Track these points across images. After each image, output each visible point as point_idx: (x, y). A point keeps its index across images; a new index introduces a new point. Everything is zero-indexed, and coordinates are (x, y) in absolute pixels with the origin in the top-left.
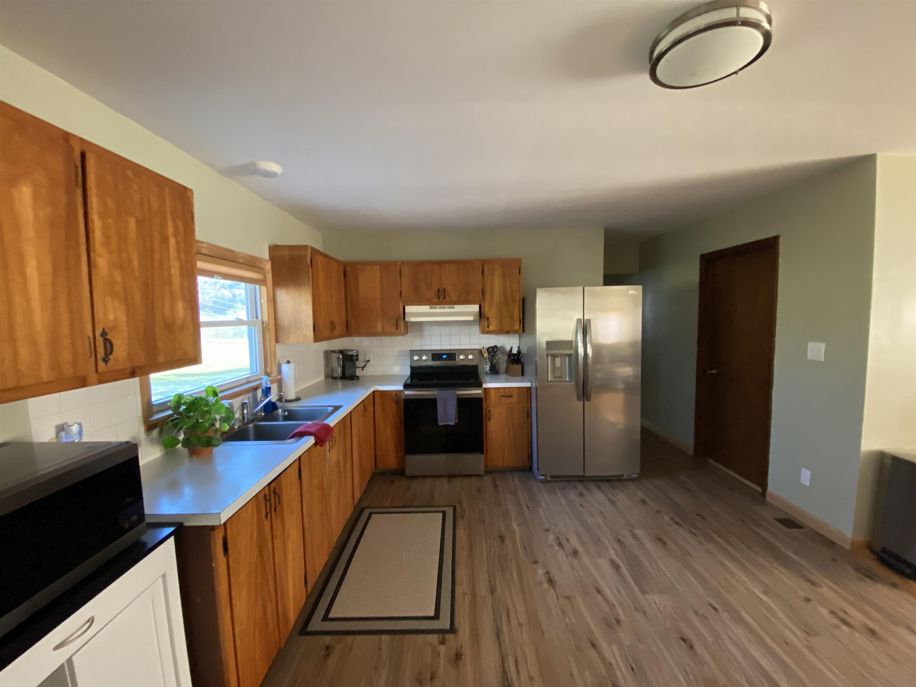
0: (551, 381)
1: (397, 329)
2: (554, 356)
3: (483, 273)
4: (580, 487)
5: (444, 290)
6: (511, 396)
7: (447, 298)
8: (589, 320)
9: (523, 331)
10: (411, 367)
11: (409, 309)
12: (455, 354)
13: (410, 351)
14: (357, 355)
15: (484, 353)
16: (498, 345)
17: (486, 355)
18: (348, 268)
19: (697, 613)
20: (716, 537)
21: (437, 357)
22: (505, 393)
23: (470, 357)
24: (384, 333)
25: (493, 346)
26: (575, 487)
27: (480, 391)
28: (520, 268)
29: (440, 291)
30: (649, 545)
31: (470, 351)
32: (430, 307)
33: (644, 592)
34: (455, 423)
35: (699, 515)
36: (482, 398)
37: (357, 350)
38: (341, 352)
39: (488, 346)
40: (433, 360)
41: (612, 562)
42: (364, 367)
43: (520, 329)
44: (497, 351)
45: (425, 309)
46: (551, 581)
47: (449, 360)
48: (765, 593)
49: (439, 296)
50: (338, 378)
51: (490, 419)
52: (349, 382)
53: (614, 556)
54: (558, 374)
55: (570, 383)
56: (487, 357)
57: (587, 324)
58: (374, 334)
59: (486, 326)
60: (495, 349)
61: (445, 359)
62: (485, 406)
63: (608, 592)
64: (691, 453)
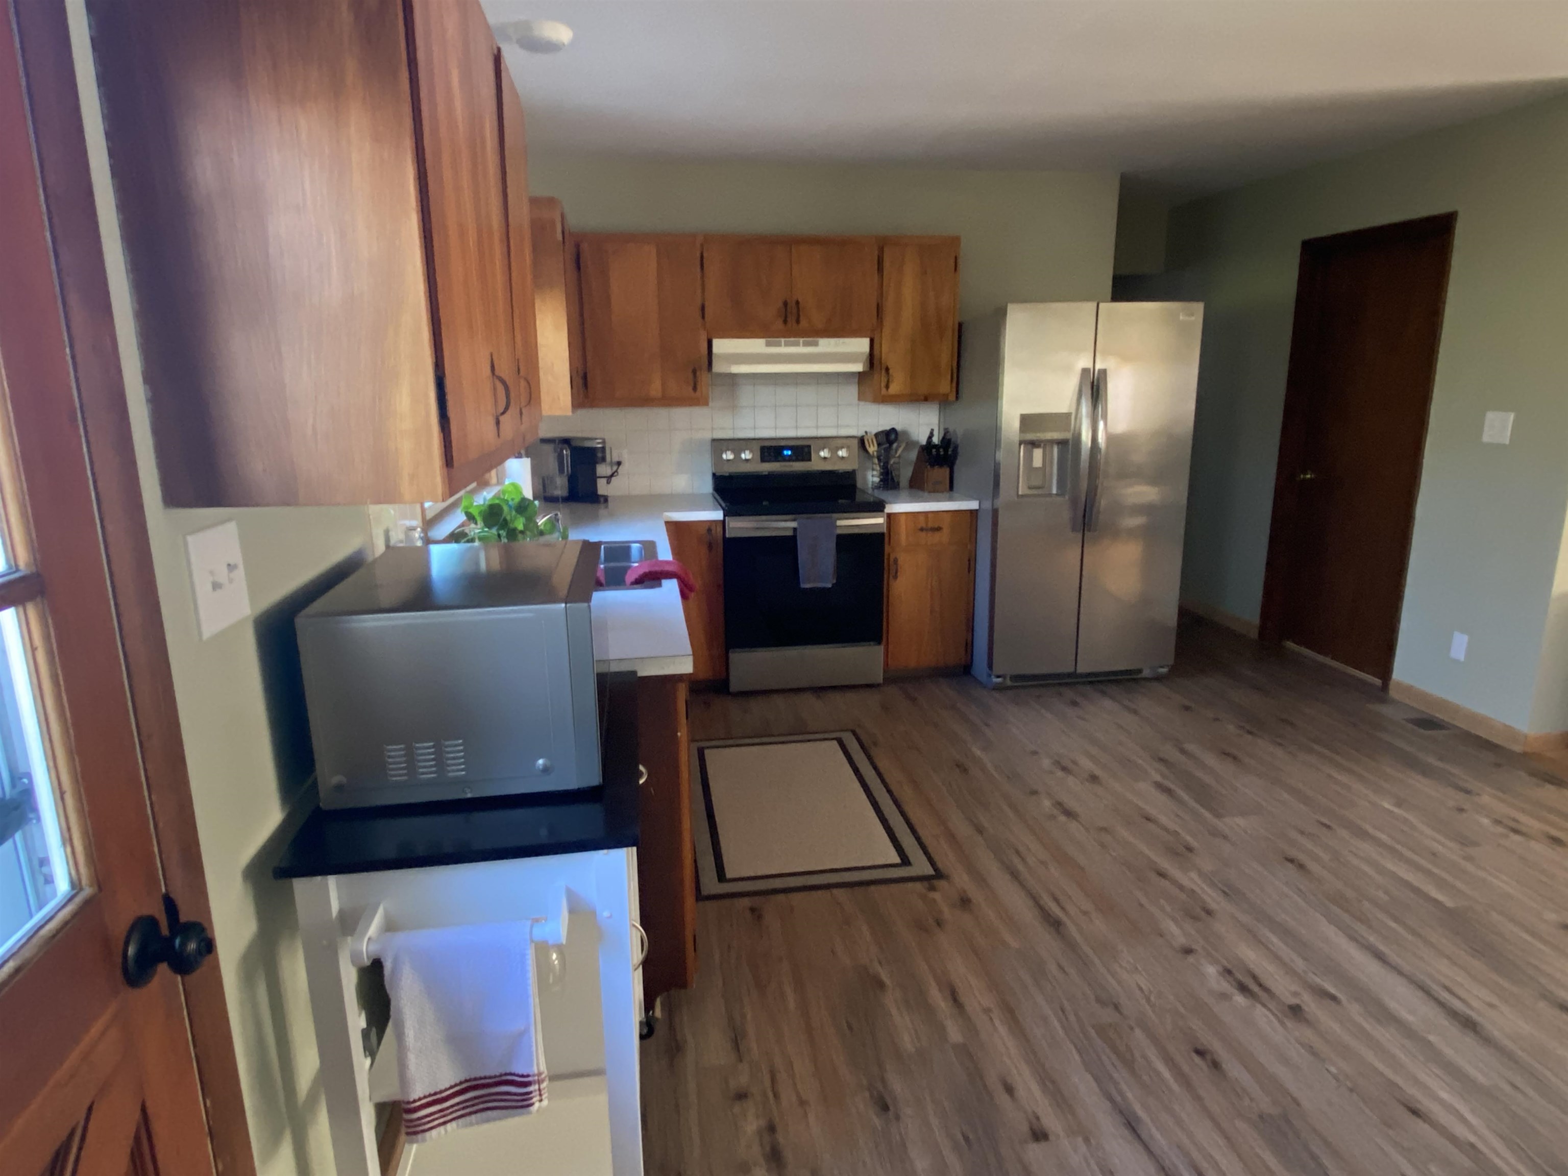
0: (1022, 496)
1: (695, 389)
2: (1034, 444)
3: (880, 269)
4: (1069, 693)
5: (797, 303)
6: (939, 529)
7: (804, 323)
8: (1104, 372)
9: (957, 398)
10: (714, 475)
11: (721, 346)
12: (809, 447)
13: (714, 440)
14: (603, 449)
15: (869, 443)
16: (899, 428)
17: (872, 449)
18: (585, 246)
19: (1302, 833)
20: (1316, 747)
21: (772, 454)
22: (927, 525)
23: (842, 453)
24: (668, 401)
25: (886, 430)
26: (1060, 694)
27: (880, 520)
28: (956, 258)
29: (789, 306)
30: (1211, 760)
31: (839, 442)
32: (766, 341)
33: (1218, 816)
34: (833, 584)
35: (1283, 720)
36: (883, 534)
37: (602, 436)
38: (566, 441)
39: (874, 431)
40: (763, 460)
41: (1159, 786)
42: (612, 475)
43: (951, 391)
44: (896, 439)
45: (756, 345)
46: (1069, 814)
47: (797, 460)
48: (1399, 804)
49: (786, 317)
50: (560, 500)
51: (896, 577)
52: (580, 507)
53: (1158, 778)
54: (1037, 482)
55: (1060, 499)
56: (875, 453)
57: (1100, 381)
58: (645, 401)
59: (883, 384)
60: (893, 437)
61: (789, 459)
62: (887, 549)
63: (1163, 819)
64: (1254, 634)
